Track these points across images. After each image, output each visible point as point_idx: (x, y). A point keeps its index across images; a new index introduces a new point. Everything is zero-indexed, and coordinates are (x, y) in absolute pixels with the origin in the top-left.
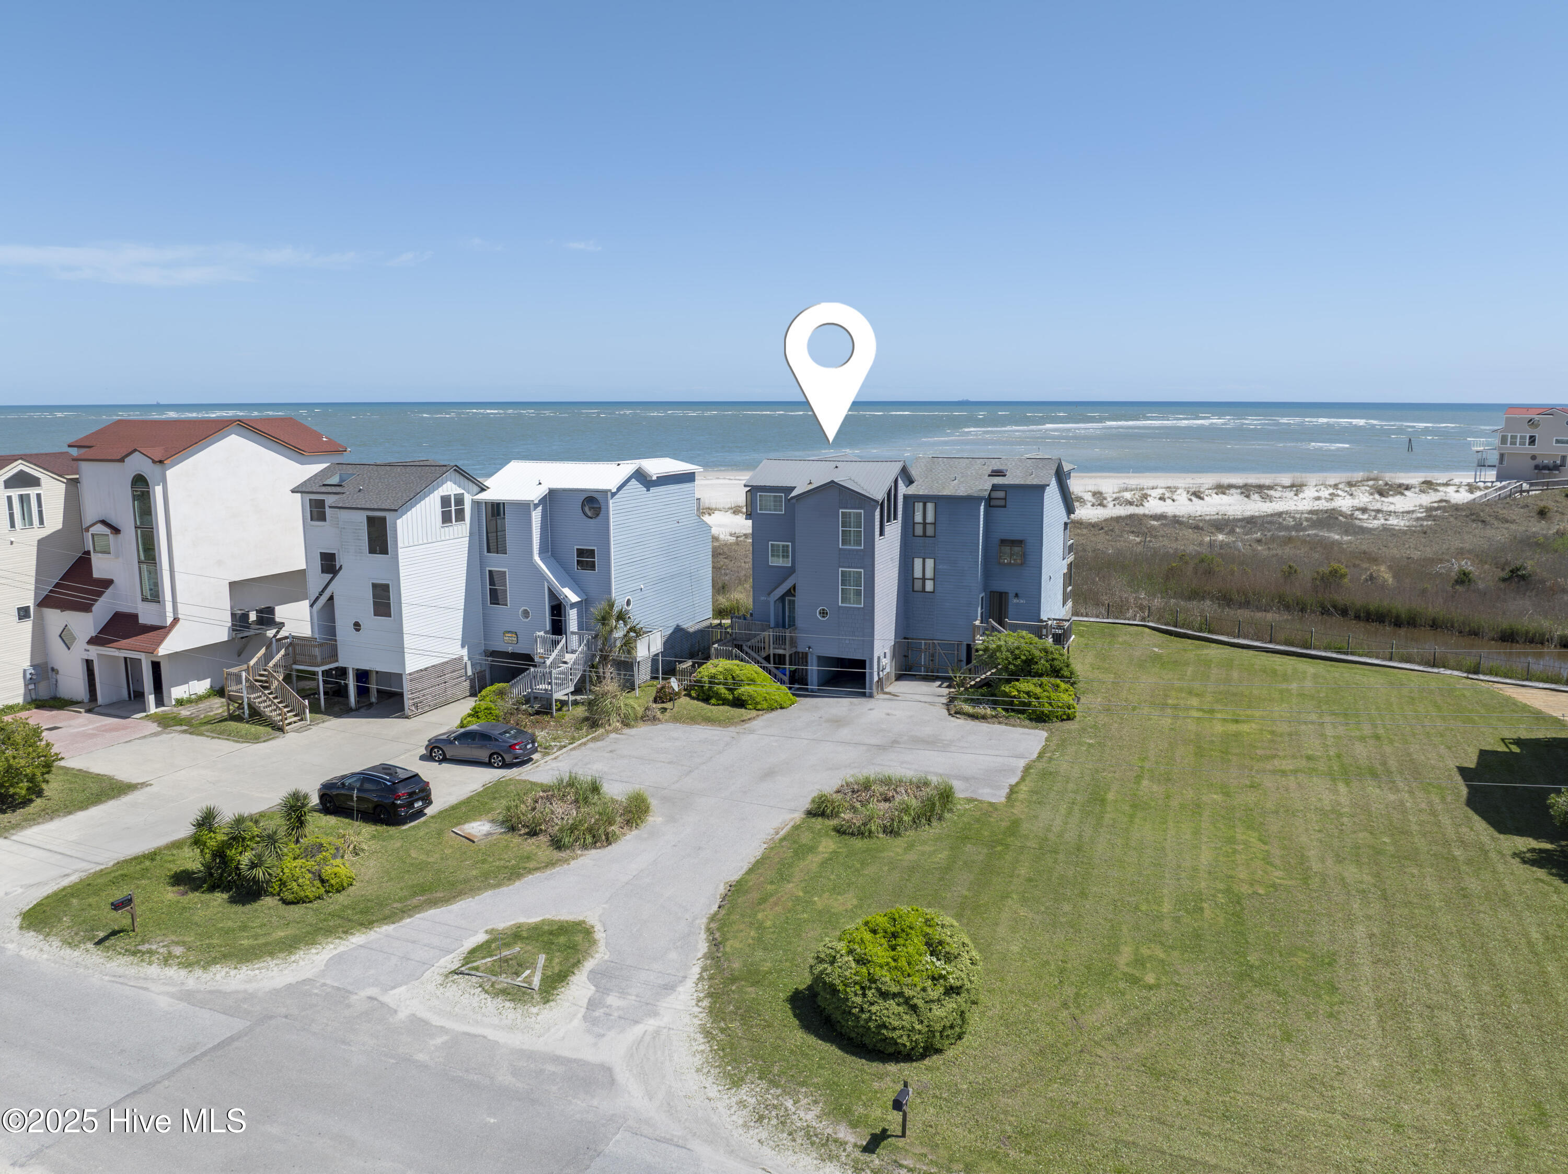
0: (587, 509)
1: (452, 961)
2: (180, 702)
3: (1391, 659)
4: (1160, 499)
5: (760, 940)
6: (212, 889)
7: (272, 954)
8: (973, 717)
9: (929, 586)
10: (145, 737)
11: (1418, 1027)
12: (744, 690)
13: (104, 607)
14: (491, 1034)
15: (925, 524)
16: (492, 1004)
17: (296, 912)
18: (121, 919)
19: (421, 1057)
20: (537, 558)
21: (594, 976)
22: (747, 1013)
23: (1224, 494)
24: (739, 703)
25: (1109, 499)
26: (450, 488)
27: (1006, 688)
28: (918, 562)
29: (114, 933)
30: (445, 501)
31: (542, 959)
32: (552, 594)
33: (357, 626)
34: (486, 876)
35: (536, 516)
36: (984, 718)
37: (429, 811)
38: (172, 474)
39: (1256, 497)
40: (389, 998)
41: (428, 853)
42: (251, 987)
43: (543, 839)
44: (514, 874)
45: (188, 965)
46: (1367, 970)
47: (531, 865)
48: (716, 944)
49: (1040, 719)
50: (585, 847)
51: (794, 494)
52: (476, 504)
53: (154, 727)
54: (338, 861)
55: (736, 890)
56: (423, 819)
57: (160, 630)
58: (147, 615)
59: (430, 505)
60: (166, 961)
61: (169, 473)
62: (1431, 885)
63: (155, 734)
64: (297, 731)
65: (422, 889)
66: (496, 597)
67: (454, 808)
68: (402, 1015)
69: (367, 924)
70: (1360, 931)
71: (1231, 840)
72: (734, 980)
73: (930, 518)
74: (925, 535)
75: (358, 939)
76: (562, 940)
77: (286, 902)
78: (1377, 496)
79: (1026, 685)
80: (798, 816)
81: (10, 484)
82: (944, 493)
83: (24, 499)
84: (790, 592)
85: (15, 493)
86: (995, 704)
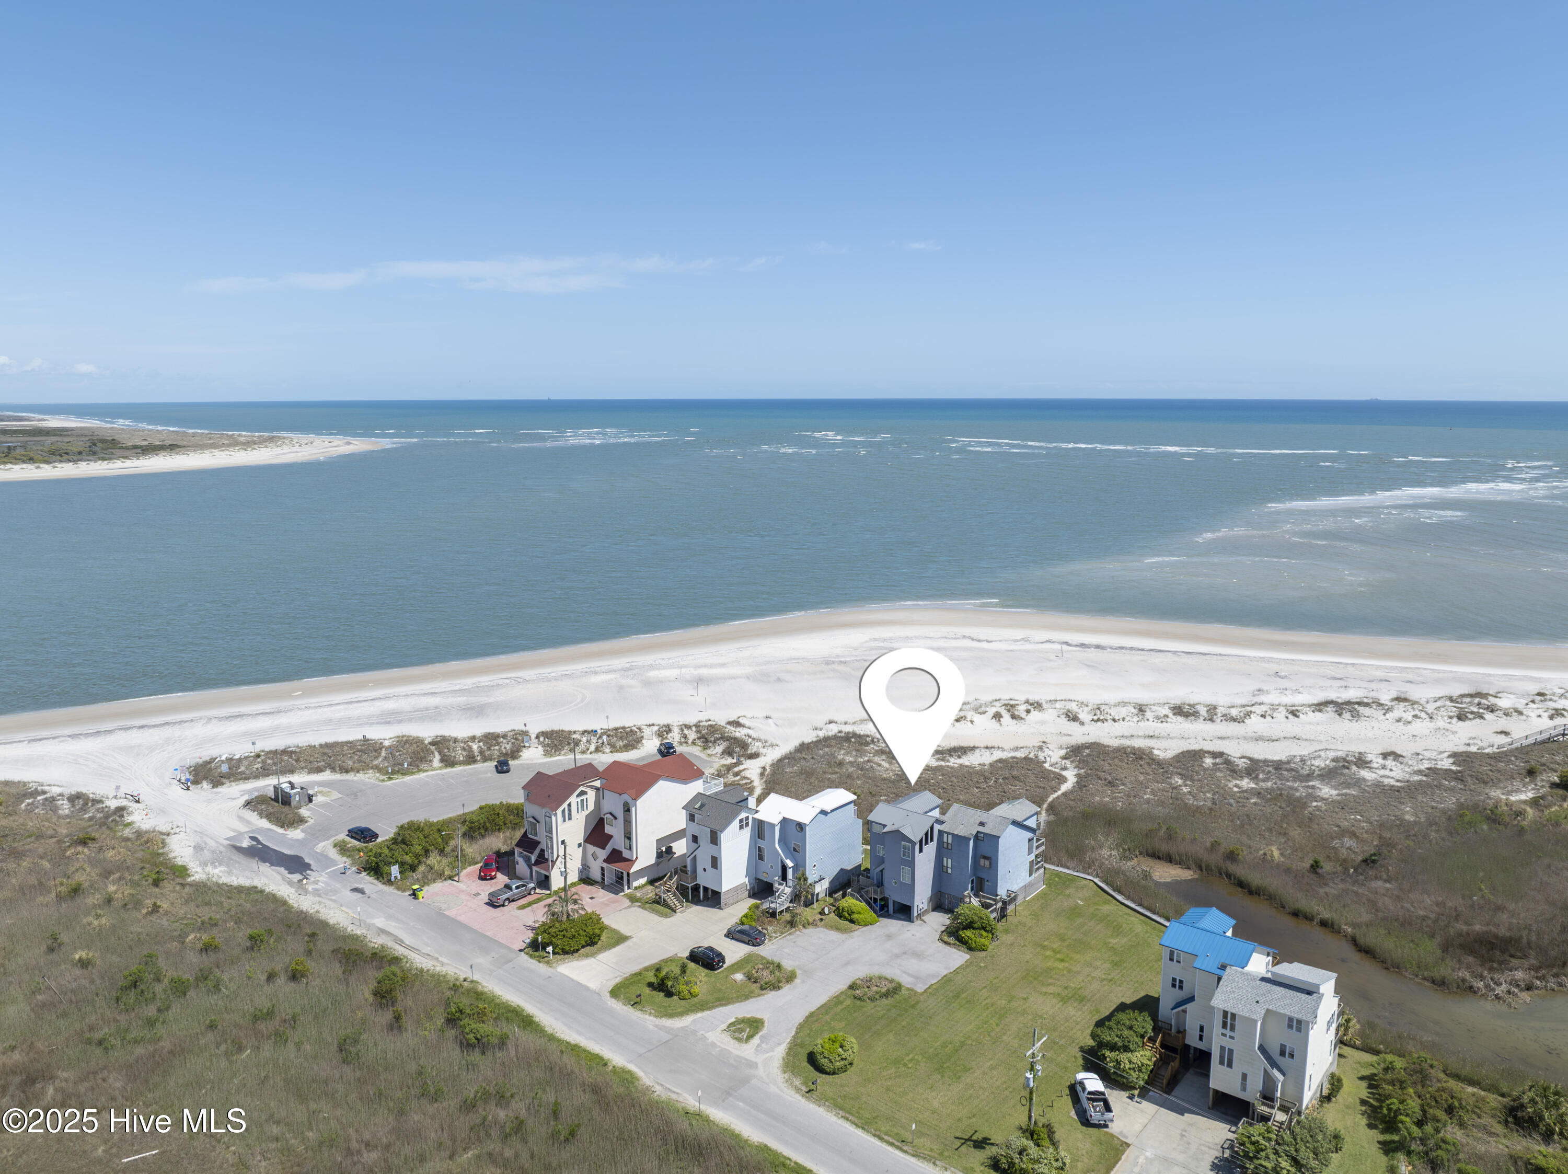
1: (724, 1026)
2: (636, 888)
4: (1262, 716)
5: (809, 1034)
6: (659, 991)
7: (677, 1016)
8: (946, 943)
9: (949, 871)
10: (625, 908)
13: (609, 848)
14: (730, 1049)
15: (947, 843)
16: (733, 1041)
17: (683, 1002)
18: (638, 999)
19: (713, 1053)
20: (777, 846)
21: (761, 1037)
22: (796, 1056)
23: (1321, 711)
24: (852, 921)
25: (1219, 715)
26: (743, 815)
27: (961, 933)
28: (944, 860)
29: (635, 1003)
30: (741, 821)
31: (748, 1030)
32: (782, 862)
33: (705, 870)
34: (738, 997)
35: (777, 829)
36: (949, 944)
37: (725, 966)
38: (640, 800)
39: (1347, 715)
40: (707, 1035)
41: (722, 985)
42: (672, 1026)
43: (758, 985)
44: (747, 997)
45: (656, 1017)
47: (753, 995)
48: (797, 1033)
49: (971, 949)
50: (771, 990)
51: (886, 830)
52: (754, 819)
53: (627, 903)
54: (695, 987)
55: (812, 1015)
56: (722, 969)
57: (631, 862)
58: (626, 854)
59: (736, 823)
60: (650, 1014)
61: (637, 801)
63: (629, 907)
64: (680, 912)
65: (718, 1000)
66: (761, 857)
67: (732, 965)
68: (710, 1040)
69: (703, 1010)
71: (987, 1022)
72: (796, 1045)
73: (950, 841)
74: (947, 848)
75: (700, 1015)
76: (755, 1024)
77: (680, 999)
78: (1455, 719)
79: (968, 933)
80: (845, 987)
81: (577, 796)
82: (956, 832)
83: (582, 801)
84: (882, 871)
85: (579, 799)
86: (957, 939)
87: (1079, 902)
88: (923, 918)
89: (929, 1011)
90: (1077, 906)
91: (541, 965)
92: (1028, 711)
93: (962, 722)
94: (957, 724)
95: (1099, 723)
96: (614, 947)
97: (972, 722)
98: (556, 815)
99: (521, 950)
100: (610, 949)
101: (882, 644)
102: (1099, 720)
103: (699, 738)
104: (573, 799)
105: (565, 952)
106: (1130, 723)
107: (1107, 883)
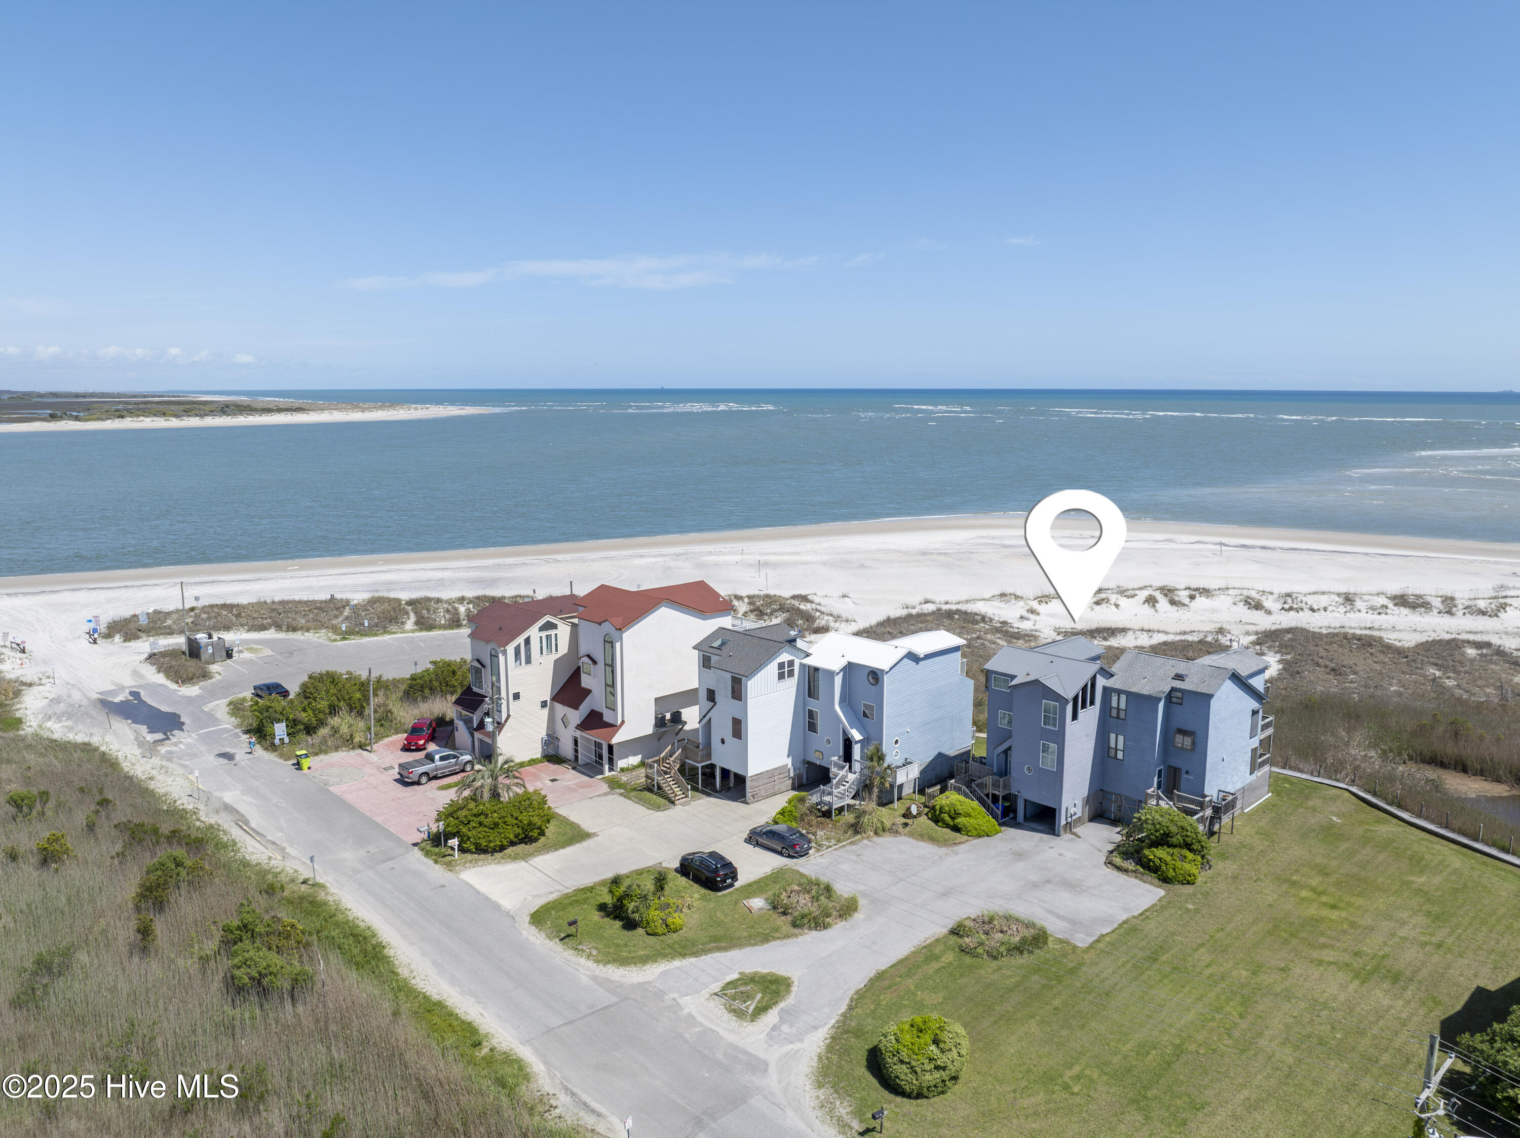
0: (870, 678)
1: (716, 987)
2: (622, 770)
5: (873, 1012)
6: (615, 918)
7: (635, 964)
8: (1119, 869)
9: (1120, 755)
10: (600, 795)
13: (585, 708)
14: (722, 1032)
15: (1118, 709)
16: (727, 1016)
17: (652, 940)
18: (572, 930)
19: (687, 1036)
20: (837, 707)
21: (782, 1012)
22: (844, 1052)
24: (956, 829)
25: (1460, 607)
26: (785, 657)
27: (1146, 852)
28: (1112, 736)
29: (568, 936)
30: (781, 666)
31: (759, 996)
32: (845, 733)
33: (723, 741)
34: (750, 937)
35: (838, 681)
36: (1126, 871)
37: (737, 884)
38: (627, 635)
40: (681, 1001)
41: (726, 915)
42: (623, 980)
43: (789, 918)
44: (766, 938)
45: (597, 961)
46: (1219, 1120)
47: (777, 935)
48: (850, 1008)
49: (1165, 880)
50: (810, 928)
51: (1014, 682)
52: (803, 666)
53: (605, 788)
54: (676, 915)
55: (880, 976)
56: (731, 890)
57: (613, 727)
58: (607, 717)
59: (772, 669)
60: (589, 956)
61: (624, 635)
62: (1335, 1076)
63: (606, 794)
64: (682, 805)
65: (715, 939)
66: (812, 727)
67: (749, 885)
68: (685, 1012)
69: (684, 956)
70: (1245, 1094)
71: (1221, 1010)
72: (847, 1032)
73: (1123, 705)
74: (1118, 717)
75: (677, 963)
76: (774, 987)
77: (648, 934)
79: (1161, 853)
80: (945, 931)
81: (541, 629)
82: (1134, 689)
83: (548, 637)
84: (1006, 752)
85: (544, 634)
86: (1139, 862)
87: (1334, 818)
88: (1075, 830)
89: (1103, 981)
90: (1332, 825)
91: (437, 867)
92: (1192, 597)
93: (1104, 605)
94: (1097, 608)
95: (1292, 613)
96: (563, 847)
97: (1117, 606)
98: (505, 653)
99: (415, 845)
100: (557, 850)
102: (1291, 609)
103: (752, 611)
104: (534, 632)
105: (481, 850)
106: (1335, 614)
107: (1374, 794)
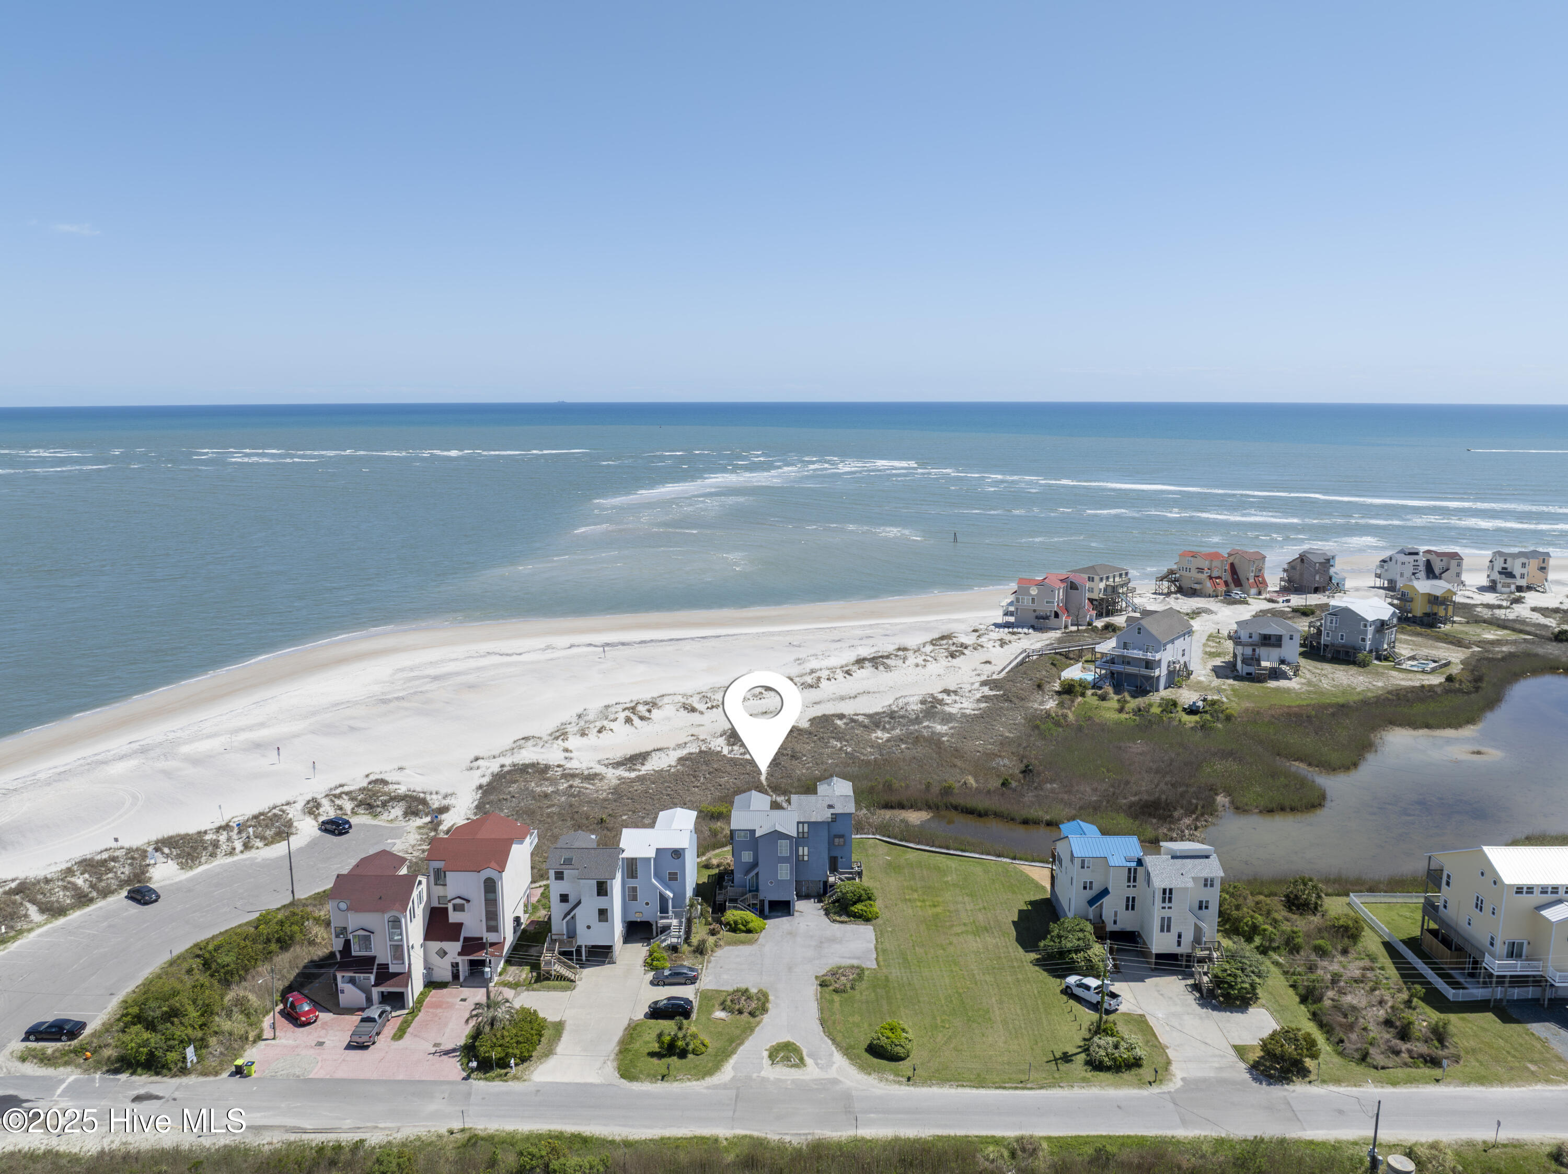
1: (766, 1062)
3: (982, 854)
5: (842, 1035)
6: (670, 1056)
8: (842, 922)
9: (806, 858)
11: (1011, 1026)
12: (751, 925)
13: (462, 938)
14: (799, 1077)
16: (793, 1070)
17: (703, 1056)
18: (659, 1072)
19: (788, 1087)
20: (652, 879)
21: (810, 1055)
22: (859, 1057)
23: (863, 668)
24: (749, 931)
27: (852, 908)
28: (801, 849)
29: (662, 1077)
31: (790, 1055)
32: (660, 895)
33: (588, 927)
34: (743, 1032)
35: (652, 863)
36: (844, 922)
37: (695, 1010)
38: (503, 874)
39: (881, 668)
40: (762, 1075)
41: (715, 1028)
42: (723, 1082)
43: (746, 1014)
44: (750, 1029)
45: (697, 1080)
46: (997, 1012)
47: (752, 1025)
48: (832, 1040)
49: (867, 920)
50: (761, 1015)
51: (759, 834)
52: (622, 859)
53: (508, 989)
55: (822, 1020)
56: (698, 1012)
57: (498, 944)
58: (491, 937)
60: (689, 1080)
62: (1009, 979)
64: (578, 980)
66: (633, 898)
67: (700, 1008)
68: (771, 1079)
69: (729, 1056)
70: (994, 999)
71: (952, 971)
72: (846, 1049)
73: (806, 830)
74: (803, 837)
75: (732, 1061)
76: (789, 1048)
78: (950, 659)
79: (859, 907)
80: (816, 987)
82: (813, 820)
84: (757, 874)
86: (849, 915)
88: (798, 908)
89: (902, 980)
90: (888, 861)
91: (510, 1083)
92: (649, 711)
93: (604, 732)
94: (600, 735)
95: (714, 710)
96: (559, 1036)
97: (611, 730)
99: (465, 1080)
100: (559, 1040)
101: (412, 674)
102: (713, 707)
103: (358, 806)
105: (523, 1060)
107: (889, 837)
